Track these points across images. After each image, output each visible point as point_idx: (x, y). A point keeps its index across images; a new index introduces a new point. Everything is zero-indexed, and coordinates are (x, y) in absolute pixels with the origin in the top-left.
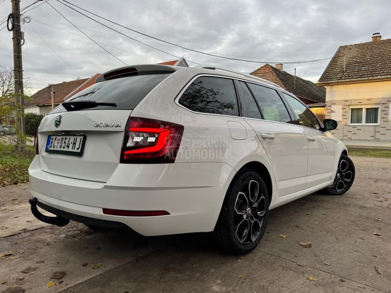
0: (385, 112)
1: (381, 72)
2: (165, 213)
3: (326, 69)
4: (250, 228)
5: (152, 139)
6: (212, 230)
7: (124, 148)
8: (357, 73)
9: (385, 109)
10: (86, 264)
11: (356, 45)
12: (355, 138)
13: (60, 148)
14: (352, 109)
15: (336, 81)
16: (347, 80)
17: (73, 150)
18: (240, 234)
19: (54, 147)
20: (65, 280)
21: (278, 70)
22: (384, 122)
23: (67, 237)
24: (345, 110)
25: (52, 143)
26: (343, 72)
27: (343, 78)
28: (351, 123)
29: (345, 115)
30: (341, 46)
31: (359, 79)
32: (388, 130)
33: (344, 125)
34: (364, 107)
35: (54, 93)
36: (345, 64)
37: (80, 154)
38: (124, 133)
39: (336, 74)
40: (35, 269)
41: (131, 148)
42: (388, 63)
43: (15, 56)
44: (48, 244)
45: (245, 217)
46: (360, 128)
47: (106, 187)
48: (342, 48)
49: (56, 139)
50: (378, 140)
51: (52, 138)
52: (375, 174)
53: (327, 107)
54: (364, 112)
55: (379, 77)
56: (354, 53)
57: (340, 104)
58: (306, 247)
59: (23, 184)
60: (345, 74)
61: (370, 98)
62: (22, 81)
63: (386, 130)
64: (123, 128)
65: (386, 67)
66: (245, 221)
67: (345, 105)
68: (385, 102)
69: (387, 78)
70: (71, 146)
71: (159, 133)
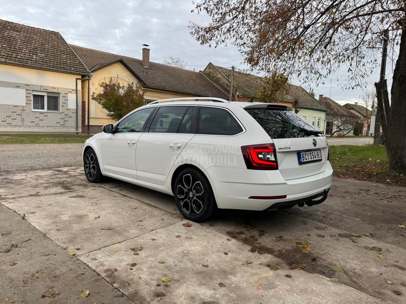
13: (311, 159)
17: (318, 159)
19: (306, 160)
25: (303, 157)
51: (302, 154)
70: (316, 157)
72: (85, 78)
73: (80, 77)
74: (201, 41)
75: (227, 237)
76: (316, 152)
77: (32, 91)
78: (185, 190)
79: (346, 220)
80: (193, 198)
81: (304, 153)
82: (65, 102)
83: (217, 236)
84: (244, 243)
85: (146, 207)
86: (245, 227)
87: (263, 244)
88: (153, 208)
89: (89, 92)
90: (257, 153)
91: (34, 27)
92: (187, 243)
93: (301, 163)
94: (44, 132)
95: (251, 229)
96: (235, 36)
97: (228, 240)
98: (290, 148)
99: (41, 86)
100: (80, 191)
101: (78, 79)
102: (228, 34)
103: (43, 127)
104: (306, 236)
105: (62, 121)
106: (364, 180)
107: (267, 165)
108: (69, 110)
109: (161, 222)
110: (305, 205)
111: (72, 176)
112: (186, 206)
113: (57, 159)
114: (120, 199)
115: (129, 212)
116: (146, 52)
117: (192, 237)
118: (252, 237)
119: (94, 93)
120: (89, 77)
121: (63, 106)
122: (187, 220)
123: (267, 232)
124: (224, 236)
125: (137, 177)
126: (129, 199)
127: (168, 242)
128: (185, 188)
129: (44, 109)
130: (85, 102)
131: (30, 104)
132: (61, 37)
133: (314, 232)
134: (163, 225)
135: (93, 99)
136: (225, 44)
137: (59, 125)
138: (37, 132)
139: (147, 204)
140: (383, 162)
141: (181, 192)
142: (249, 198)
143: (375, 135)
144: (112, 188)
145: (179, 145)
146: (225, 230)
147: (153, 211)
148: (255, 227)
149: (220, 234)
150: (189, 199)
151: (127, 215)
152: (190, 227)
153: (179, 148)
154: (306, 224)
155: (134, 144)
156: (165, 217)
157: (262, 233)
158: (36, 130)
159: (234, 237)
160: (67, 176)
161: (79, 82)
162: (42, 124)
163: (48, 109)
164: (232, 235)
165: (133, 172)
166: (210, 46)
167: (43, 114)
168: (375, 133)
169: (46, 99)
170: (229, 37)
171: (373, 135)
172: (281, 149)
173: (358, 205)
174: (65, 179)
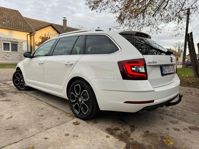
13: (169, 72)
19: (166, 72)
25: (164, 70)
49: (165, 68)
51: (164, 68)
72: (32, 34)
73: (29, 34)
74: (91, 9)
75: (106, 134)
76: (171, 67)
77: (3, 41)
78: (76, 96)
79: (188, 114)
80: (81, 102)
81: (165, 67)
82: (21, 47)
83: (98, 134)
84: (120, 140)
85: (50, 108)
86: (120, 123)
87: (135, 140)
88: (55, 109)
89: (34, 42)
90: (130, 66)
91: (4, 8)
92: (73, 142)
93: (163, 75)
94: (9, 63)
95: (125, 125)
96: (111, 8)
97: (107, 137)
98: (156, 63)
99: (8, 38)
100: (10, 96)
101: (28, 35)
102: (107, 5)
103: (9, 60)
104: (166, 130)
105: (20, 57)
106: (186, 86)
107: (139, 76)
108: (23, 51)
109: (57, 120)
110: (164, 106)
111: (11, 86)
112: (77, 107)
113: (8, 76)
114: (33, 102)
115: (36, 113)
116: (65, 21)
117: (79, 135)
118: (126, 133)
119: (36, 42)
120: (34, 34)
121: (20, 49)
122: (77, 119)
123: (136, 128)
124: (104, 133)
125: (45, 87)
126: (40, 102)
127: (57, 141)
128: (76, 94)
129: (9, 51)
130: (32, 47)
131: (1, 48)
132: (19, 13)
133: (171, 126)
134: (57, 124)
135: (36, 45)
136: (105, 11)
137: (18, 59)
138: (6, 63)
139: (51, 105)
140: (190, 76)
141: (73, 98)
142: (124, 103)
143: (183, 63)
144: (32, 94)
145: (71, 63)
146: (105, 127)
147: (54, 111)
148: (127, 123)
149: (101, 131)
150: (79, 103)
151: (34, 115)
152: (78, 125)
153: (71, 65)
154: (163, 119)
155: (42, 64)
156: (61, 116)
157: (133, 128)
158: (5, 62)
159: (112, 134)
160: (8, 86)
161: (29, 36)
162: (8, 58)
163: (12, 50)
164: (111, 132)
165: (42, 83)
166: (97, 12)
167: (9, 53)
168: (183, 62)
169: (10, 45)
170: (108, 7)
171: (182, 63)
172: (150, 63)
173: (190, 102)
174: (5, 89)
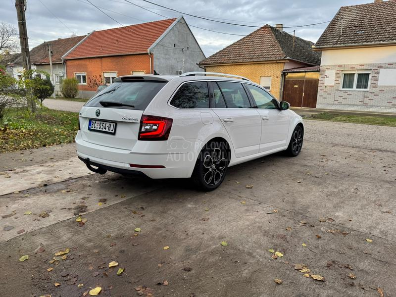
0: (375, 78)
1: (376, 37)
2: (163, 167)
3: (324, 32)
4: (214, 177)
5: (155, 127)
6: (190, 177)
7: (140, 132)
8: (353, 37)
9: (376, 75)
10: (117, 196)
11: (357, 6)
12: (345, 103)
13: (100, 128)
14: (345, 74)
15: (331, 46)
16: (342, 45)
17: (109, 131)
18: (207, 180)
19: (94, 128)
20: (107, 202)
21: (278, 31)
22: (373, 87)
23: (100, 182)
24: (338, 75)
25: (92, 125)
26: (340, 36)
27: (339, 43)
28: (343, 88)
29: (338, 80)
30: (342, 7)
31: (353, 44)
32: (376, 95)
33: (336, 90)
34: (356, 73)
35: (51, 52)
36: (342, 28)
37: (114, 134)
38: (139, 124)
39: (333, 38)
40: (88, 198)
41: (143, 132)
42: (384, 27)
43: (19, 23)
44: (90, 186)
45: (210, 170)
46: (350, 93)
47: (131, 153)
48: (343, 9)
50: (366, 105)
51: (93, 122)
52: (338, 140)
53: (321, 72)
54: (356, 77)
55: (373, 43)
56: (353, 15)
57: (334, 69)
58: (248, 188)
59: (50, 146)
60: (341, 38)
61: (363, 63)
62: (28, 48)
63: (374, 95)
64: (139, 121)
65: (382, 32)
66: (211, 172)
67: (338, 70)
68: (376, 68)
69: (380, 44)
70: (107, 128)
71: (159, 124)
93: (90, 129)
